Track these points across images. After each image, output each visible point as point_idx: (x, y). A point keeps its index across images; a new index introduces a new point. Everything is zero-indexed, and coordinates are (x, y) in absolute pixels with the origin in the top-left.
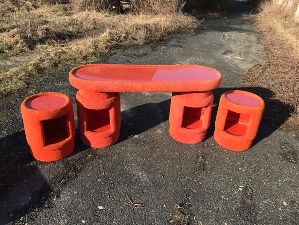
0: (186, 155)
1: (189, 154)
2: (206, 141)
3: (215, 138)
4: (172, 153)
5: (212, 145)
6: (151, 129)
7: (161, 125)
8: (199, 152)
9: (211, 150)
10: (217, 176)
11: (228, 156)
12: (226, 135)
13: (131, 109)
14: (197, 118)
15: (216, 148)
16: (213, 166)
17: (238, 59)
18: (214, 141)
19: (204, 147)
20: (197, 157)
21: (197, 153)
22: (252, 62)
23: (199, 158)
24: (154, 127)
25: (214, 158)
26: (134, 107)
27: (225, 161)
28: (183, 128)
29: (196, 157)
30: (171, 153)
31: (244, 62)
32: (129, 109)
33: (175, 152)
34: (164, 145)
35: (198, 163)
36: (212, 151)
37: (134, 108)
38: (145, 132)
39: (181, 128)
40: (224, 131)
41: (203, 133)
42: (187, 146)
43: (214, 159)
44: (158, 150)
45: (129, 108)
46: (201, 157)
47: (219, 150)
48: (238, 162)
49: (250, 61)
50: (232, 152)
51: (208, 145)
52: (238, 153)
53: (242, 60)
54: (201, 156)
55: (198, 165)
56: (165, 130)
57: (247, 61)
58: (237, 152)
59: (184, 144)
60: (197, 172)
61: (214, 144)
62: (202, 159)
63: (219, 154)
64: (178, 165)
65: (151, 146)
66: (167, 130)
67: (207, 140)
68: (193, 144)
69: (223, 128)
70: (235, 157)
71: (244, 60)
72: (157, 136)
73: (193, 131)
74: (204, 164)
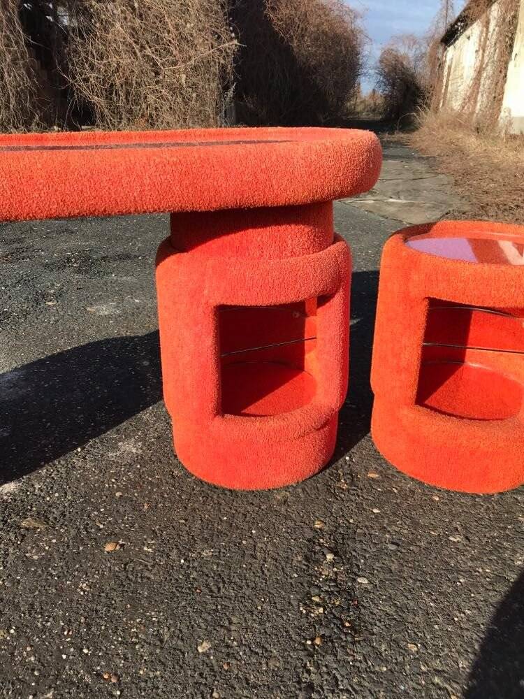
0: (254, 557)
1: (270, 547)
2: (341, 462)
3: (377, 446)
4: (180, 554)
5: (373, 479)
6: (91, 442)
7: (141, 418)
8: (318, 525)
9: (373, 505)
10: (438, 672)
11: (457, 524)
12: (433, 427)
13: (24, 367)
14: (291, 363)
15: (391, 492)
16: (400, 601)
17: (393, 203)
18: (377, 457)
19: (335, 496)
20: (311, 558)
21: (309, 534)
22: (435, 207)
23: (318, 562)
24: (108, 430)
25: (393, 547)
26: (40, 360)
27: (450, 556)
28: (228, 416)
29: (306, 558)
30: (174, 554)
31: (412, 208)
32: (16, 369)
33: (199, 545)
34: (143, 516)
35: (316, 599)
36: (376, 511)
37: (40, 363)
38: (60, 463)
39: (219, 418)
40: (421, 408)
41: (322, 427)
42: (256, 501)
43: (395, 553)
44: (109, 547)
45: (14, 365)
46: (330, 557)
47: (410, 501)
48: (514, 552)
49: (428, 205)
50: (468, 502)
51: (352, 483)
52: (498, 502)
53: (404, 205)
54: (331, 550)
55: (321, 610)
56: (159, 438)
57: (422, 205)
58: (488, 498)
59: (245, 494)
60: (318, 667)
61: (381, 472)
62: (333, 564)
63: (415, 524)
64: (209, 636)
65: (73, 532)
66: (165, 439)
67: (347, 458)
68: (286, 488)
69: (412, 392)
70: (492, 528)
71: (412, 205)
72: (118, 475)
73: (273, 423)
74: (349, 594)
